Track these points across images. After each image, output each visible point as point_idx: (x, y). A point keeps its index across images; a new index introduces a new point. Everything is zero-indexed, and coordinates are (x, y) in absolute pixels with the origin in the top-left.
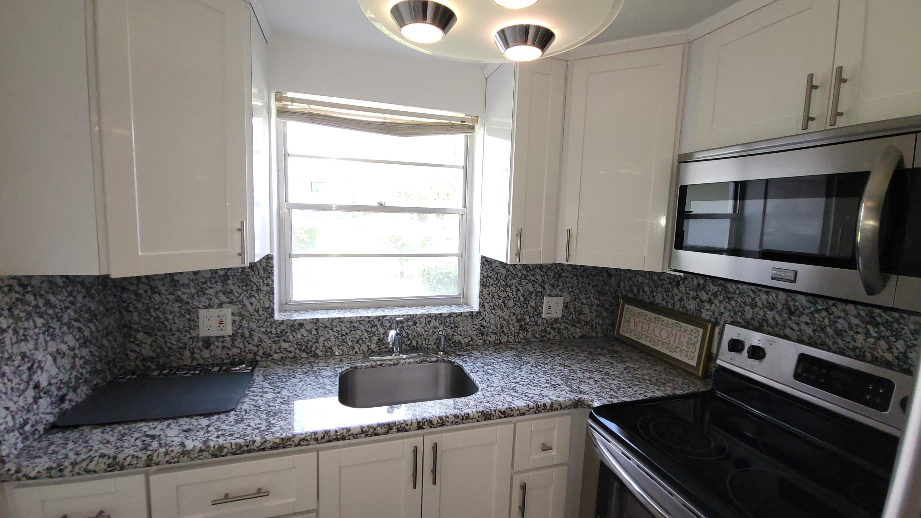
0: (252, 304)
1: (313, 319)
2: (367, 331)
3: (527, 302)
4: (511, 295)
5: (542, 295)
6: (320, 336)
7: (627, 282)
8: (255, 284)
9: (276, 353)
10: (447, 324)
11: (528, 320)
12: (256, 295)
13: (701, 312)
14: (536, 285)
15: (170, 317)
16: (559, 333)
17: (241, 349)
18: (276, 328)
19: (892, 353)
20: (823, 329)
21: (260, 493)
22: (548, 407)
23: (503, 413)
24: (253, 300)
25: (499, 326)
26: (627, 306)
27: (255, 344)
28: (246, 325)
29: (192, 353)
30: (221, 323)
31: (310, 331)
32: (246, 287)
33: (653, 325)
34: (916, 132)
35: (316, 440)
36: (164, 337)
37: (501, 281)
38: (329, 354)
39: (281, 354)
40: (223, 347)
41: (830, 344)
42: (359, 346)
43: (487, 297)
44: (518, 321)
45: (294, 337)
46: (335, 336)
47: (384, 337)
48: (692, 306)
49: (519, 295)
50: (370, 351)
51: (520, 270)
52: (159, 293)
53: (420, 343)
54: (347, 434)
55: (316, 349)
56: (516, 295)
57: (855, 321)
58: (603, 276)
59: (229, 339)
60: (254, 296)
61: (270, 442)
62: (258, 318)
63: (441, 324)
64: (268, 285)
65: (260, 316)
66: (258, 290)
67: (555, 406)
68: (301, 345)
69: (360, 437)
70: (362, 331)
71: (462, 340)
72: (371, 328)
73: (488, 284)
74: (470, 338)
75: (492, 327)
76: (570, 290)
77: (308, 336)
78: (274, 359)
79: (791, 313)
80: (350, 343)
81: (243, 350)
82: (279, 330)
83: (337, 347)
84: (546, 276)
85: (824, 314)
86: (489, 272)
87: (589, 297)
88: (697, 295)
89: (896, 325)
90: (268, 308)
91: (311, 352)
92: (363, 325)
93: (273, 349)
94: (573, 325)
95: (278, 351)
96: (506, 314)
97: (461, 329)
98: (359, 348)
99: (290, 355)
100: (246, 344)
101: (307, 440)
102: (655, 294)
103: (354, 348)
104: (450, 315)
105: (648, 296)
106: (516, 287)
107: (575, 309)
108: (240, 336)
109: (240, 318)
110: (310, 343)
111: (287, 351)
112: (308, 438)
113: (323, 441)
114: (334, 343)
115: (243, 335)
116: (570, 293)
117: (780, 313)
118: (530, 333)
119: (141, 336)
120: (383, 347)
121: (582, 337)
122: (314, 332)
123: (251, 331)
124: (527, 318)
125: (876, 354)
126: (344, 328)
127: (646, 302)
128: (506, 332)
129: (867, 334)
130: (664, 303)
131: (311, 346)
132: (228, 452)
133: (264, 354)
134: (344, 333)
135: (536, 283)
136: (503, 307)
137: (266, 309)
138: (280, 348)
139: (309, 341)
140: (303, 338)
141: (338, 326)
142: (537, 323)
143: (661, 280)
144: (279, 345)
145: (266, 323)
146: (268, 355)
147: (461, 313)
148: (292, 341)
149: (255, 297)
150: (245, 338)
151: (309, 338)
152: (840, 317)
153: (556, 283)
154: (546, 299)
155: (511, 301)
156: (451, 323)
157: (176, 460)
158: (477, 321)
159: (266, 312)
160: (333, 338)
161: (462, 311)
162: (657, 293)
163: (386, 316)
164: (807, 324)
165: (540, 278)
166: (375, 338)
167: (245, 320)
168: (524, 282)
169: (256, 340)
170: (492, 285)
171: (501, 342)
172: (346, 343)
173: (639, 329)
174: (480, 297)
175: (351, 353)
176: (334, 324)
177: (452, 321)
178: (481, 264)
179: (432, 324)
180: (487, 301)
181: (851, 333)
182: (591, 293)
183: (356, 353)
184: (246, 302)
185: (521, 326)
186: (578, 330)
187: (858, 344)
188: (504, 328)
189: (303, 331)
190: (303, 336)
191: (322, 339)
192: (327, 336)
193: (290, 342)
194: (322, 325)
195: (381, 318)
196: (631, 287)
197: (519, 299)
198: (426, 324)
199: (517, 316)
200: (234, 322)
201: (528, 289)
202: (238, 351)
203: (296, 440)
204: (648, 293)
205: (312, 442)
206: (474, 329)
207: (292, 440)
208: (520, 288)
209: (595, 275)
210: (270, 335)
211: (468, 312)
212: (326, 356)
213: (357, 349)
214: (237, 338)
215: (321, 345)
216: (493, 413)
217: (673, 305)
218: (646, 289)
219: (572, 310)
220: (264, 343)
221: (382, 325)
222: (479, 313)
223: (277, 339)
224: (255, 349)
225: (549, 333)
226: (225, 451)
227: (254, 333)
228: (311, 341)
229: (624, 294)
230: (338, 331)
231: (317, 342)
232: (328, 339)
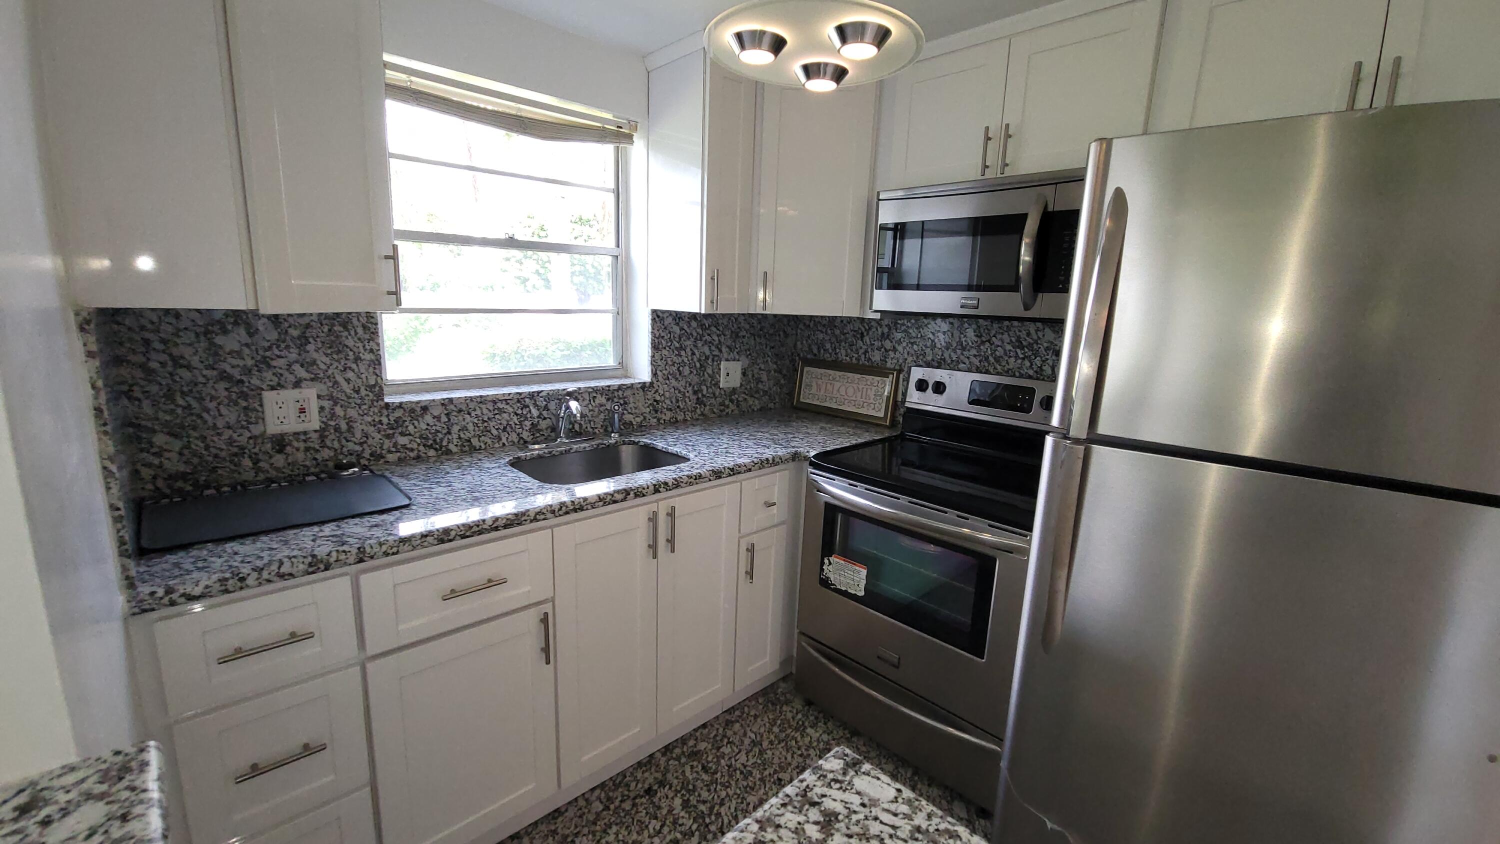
0: (348, 381)
1: (444, 400)
2: (517, 414)
3: (703, 369)
4: (686, 360)
5: (717, 359)
6: (452, 424)
7: (804, 342)
8: (351, 350)
9: (389, 452)
10: (616, 400)
11: (705, 392)
12: (354, 366)
13: (886, 362)
14: (713, 348)
15: (212, 405)
16: (738, 406)
17: (336, 450)
18: (388, 416)
19: (1033, 369)
20: (987, 359)
21: (491, 583)
22: (771, 462)
23: (732, 470)
24: (350, 375)
25: (674, 401)
26: (806, 369)
27: (357, 441)
28: (342, 414)
29: (256, 462)
30: (302, 411)
31: (438, 418)
32: (337, 354)
33: (837, 385)
35: (553, 512)
36: (203, 438)
37: (675, 342)
38: (467, 448)
39: (399, 454)
40: (307, 449)
41: (992, 371)
42: (507, 435)
43: (659, 363)
44: (695, 393)
45: (415, 427)
46: (474, 423)
47: (538, 422)
48: (876, 357)
49: (695, 359)
50: (522, 442)
51: (694, 328)
52: (189, 367)
53: (584, 426)
54: (585, 503)
55: (449, 442)
56: (692, 360)
57: (1009, 347)
58: (779, 335)
59: (315, 436)
60: (350, 368)
61: (502, 519)
62: (359, 401)
63: (608, 400)
64: (371, 351)
65: (362, 398)
66: (357, 359)
67: (777, 460)
68: (427, 439)
69: (598, 507)
70: (510, 414)
71: (633, 420)
72: (522, 409)
73: (661, 346)
74: (642, 418)
75: (668, 402)
76: (748, 353)
77: (435, 425)
78: (388, 462)
79: (964, 349)
80: (495, 432)
81: (339, 451)
82: (392, 419)
83: (477, 439)
84: (722, 336)
85: (987, 344)
86: (661, 331)
87: (767, 361)
88: (882, 345)
89: (1035, 346)
90: (374, 386)
91: (441, 447)
92: (511, 406)
93: (385, 447)
94: (752, 396)
95: (394, 450)
96: (680, 385)
97: (632, 405)
98: (507, 438)
99: (412, 455)
100: (344, 441)
101: (543, 514)
102: (838, 351)
103: (500, 439)
104: (620, 388)
105: (830, 354)
106: (691, 350)
107: (753, 376)
108: (332, 431)
109: (331, 403)
110: (440, 435)
111: (407, 449)
112: (545, 511)
113: (561, 513)
114: (473, 433)
115: (337, 429)
116: (747, 357)
117: (955, 351)
118: (708, 407)
119: (160, 439)
120: (538, 435)
121: (760, 410)
122: (444, 419)
123: (350, 421)
124: (704, 388)
125: (1022, 371)
126: (485, 411)
127: (829, 361)
128: (682, 407)
129: (1017, 357)
130: (848, 358)
131: (442, 440)
132: (456, 534)
133: (371, 455)
134: (486, 419)
135: (713, 344)
136: (678, 376)
137: (371, 388)
138: (395, 445)
139: (438, 431)
140: (429, 428)
141: (477, 408)
142: (714, 394)
143: (844, 334)
144: (394, 440)
145: (372, 409)
146: (377, 456)
147: (632, 384)
148: (412, 433)
149: (353, 371)
150: (341, 433)
151: (438, 428)
152: (998, 346)
153: (733, 344)
154: (723, 364)
155: (687, 368)
156: (620, 398)
157: (395, 550)
158: (650, 395)
159: (371, 391)
160: (471, 427)
161: (633, 382)
162: (840, 349)
163: (542, 391)
164: (975, 356)
165: (716, 338)
166: (528, 424)
167: (339, 405)
168: (700, 344)
169: (358, 435)
170: (665, 348)
171: (677, 421)
172: (489, 431)
173: (822, 392)
174: (652, 364)
175: (497, 445)
176: (472, 405)
177: (621, 396)
178: (652, 320)
179: (597, 401)
180: (660, 368)
181: (1006, 358)
182: (768, 356)
183: (504, 444)
184: (340, 379)
185: (698, 399)
186: (757, 402)
187: (1011, 367)
188: (680, 403)
189: (428, 418)
190: (428, 425)
191: (455, 429)
192: (463, 423)
193: (410, 435)
194: (455, 409)
195: (536, 395)
196: (810, 346)
197: (695, 366)
198: (590, 400)
199: (693, 387)
200: (322, 408)
201: (704, 353)
202: (332, 453)
203: (532, 515)
204: (830, 351)
205: (549, 515)
206: (647, 405)
207: (527, 514)
208: (696, 351)
209: (772, 335)
210: (380, 426)
211: (639, 383)
212: (462, 451)
213: (504, 440)
214: (327, 433)
215: (455, 436)
216: (723, 470)
217: (858, 359)
218: (828, 346)
219: (750, 376)
220: (370, 439)
221: (535, 405)
222: (652, 383)
223: (391, 432)
224: (358, 448)
225: (728, 407)
226: (453, 533)
227: (355, 425)
228: (441, 433)
229: (802, 355)
230: (477, 416)
231: (449, 433)
232: (464, 429)
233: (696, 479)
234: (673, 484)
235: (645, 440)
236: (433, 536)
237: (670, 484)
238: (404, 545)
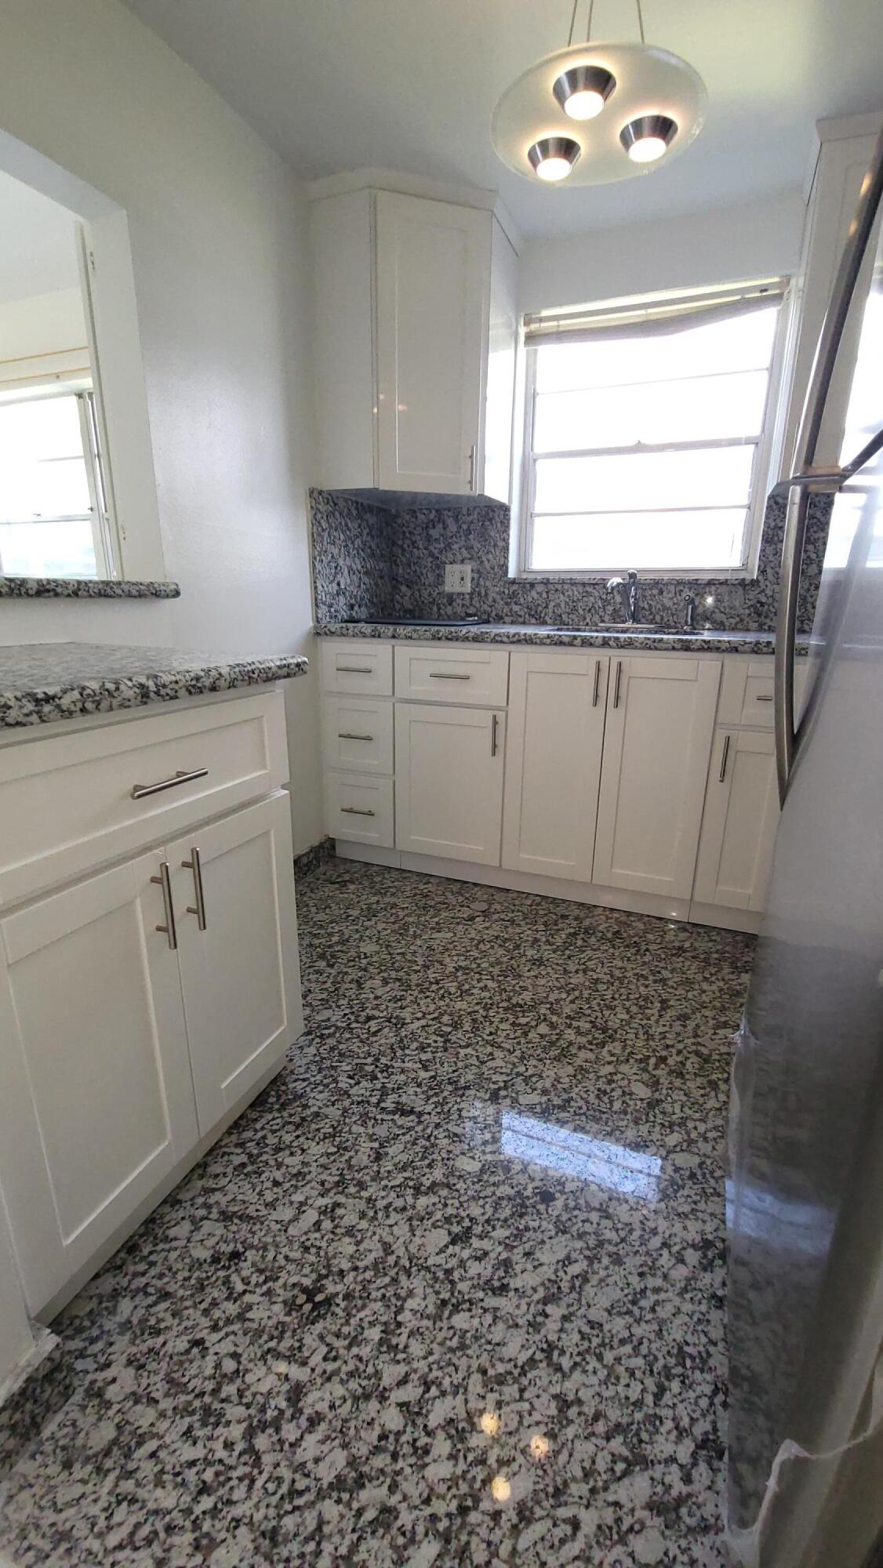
0: (489, 561)
8: (493, 538)
12: (493, 550)
15: (424, 571)
18: (509, 587)
24: (490, 556)
27: (489, 604)
28: (484, 583)
29: (439, 609)
30: (462, 579)
31: (540, 594)
36: (419, 591)
39: (512, 618)
40: (463, 605)
42: (591, 616)
43: (772, 558)
45: (525, 599)
46: (566, 602)
47: (620, 608)
52: (418, 548)
54: (535, 637)
55: (546, 615)
59: (467, 597)
60: (491, 551)
62: (494, 576)
63: (697, 595)
64: (504, 540)
65: (496, 573)
66: (495, 545)
68: (531, 609)
70: (596, 597)
71: (725, 620)
72: (606, 594)
73: (776, 539)
74: (738, 619)
75: (776, 605)
77: (538, 600)
78: (505, 623)
80: (581, 611)
81: (478, 609)
82: (511, 589)
83: (566, 615)
86: (779, 521)
90: (503, 565)
91: (540, 618)
92: (597, 591)
93: (505, 611)
95: (509, 614)
97: (726, 604)
98: (591, 619)
99: (520, 620)
100: (482, 603)
103: (585, 618)
104: (710, 582)
108: (477, 594)
109: (479, 575)
110: (540, 608)
111: (518, 615)
114: (564, 610)
115: (479, 594)
119: (404, 588)
122: (545, 595)
123: (487, 590)
126: (576, 593)
131: (541, 612)
133: (496, 615)
134: (575, 599)
137: (501, 565)
138: (511, 610)
139: (539, 605)
140: (534, 601)
141: (570, 590)
144: (510, 607)
145: (501, 581)
147: (727, 580)
149: (493, 554)
150: (482, 597)
151: (539, 602)
156: (711, 595)
159: (501, 568)
160: (563, 605)
161: (729, 578)
166: (610, 608)
167: (482, 577)
169: (490, 599)
172: (577, 610)
174: (760, 559)
175: (581, 623)
176: (565, 586)
177: (713, 592)
179: (684, 595)
180: (772, 565)
183: (587, 624)
184: (484, 559)
189: (534, 593)
190: (533, 599)
191: (552, 604)
192: (558, 601)
193: (521, 604)
194: (553, 588)
198: (675, 593)
200: (473, 579)
206: (746, 606)
210: (503, 594)
211: (737, 579)
212: (554, 624)
213: (588, 620)
214: (475, 595)
215: (551, 610)
220: (497, 603)
222: (756, 582)
223: (509, 601)
224: (489, 609)
227: (490, 593)
230: (569, 596)
231: (547, 607)
232: (558, 605)
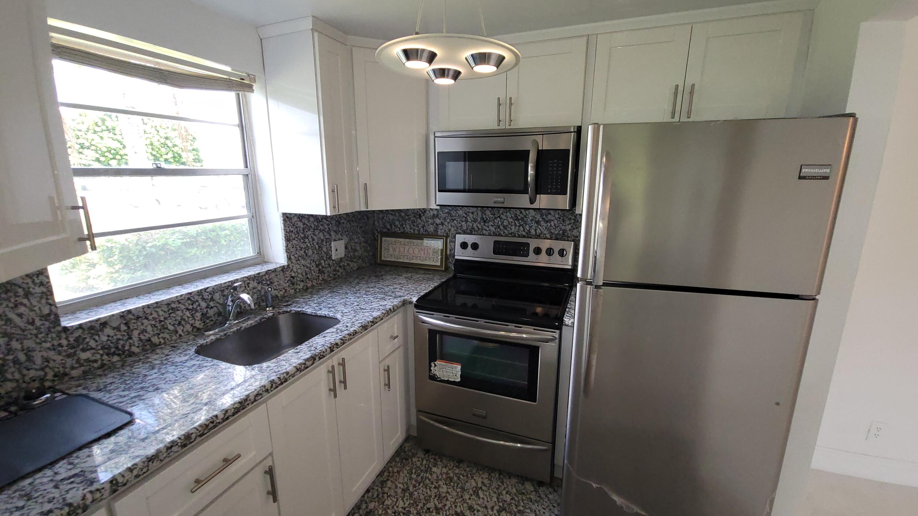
0: (20, 315)
1: (123, 312)
2: (188, 309)
3: (321, 249)
4: (309, 245)
5: (329, 241)
6: (133, 330)
7: (380, 221)
8: (20, 287)
9: (73, 368)
10: (264, 282)
11: (323, 264)
12: (25, 301)
13: (438, 231)
14: (326, 234)
16: (344, 269)
17: (17, 381)
18: (67, 338)
19: (525, 231)
20: (499, 227)
21: (227, 462)
22: (392, 310)
23: (372, 322)
24: (22, 309)
25: (304, 274)
26: (384, 239)
27: (36, 367)
28: (19, 347)
32: (6, 293)
33: (407, 247)
34: (543, 134)
35: (267, 391)
37: (300, 234)
38: (148, 347)
39: (82, 368)
41: (502, 234)
42: (182, 328)
43: (292, 250)
44: (317, 266)
45: (96, 341)
46: (151, 325)
47: (207, 311)
48: (431, 229)
49: (315, 244)
50: (195, 330)
51: (312, 222)
53: (243, 307)
54: (288, 376)
55: (130, 346)
56: (313, 244)
57: (511, 220)
58: (364, 219)
60: (22, 304)
61: (231, 410)
62: (35, 332)
63: (259, 283)
64: (41, 284)
65: (37, 328)
66: (27, 294)
67: (395, 308)
68: (109, 348)
69: (297, 375)
70: (182, 310)
72: (192, 304)
73: (291, 238)
74: (284, 291)
75: (300, 276)
76: (347, 233)
77: (116, 335)
78: (73, 378)
79: (485, 222)
80: (171, 328)
81: (21, 381)
82: (71, 340)
83: (156, 337)
84: (330, 225)
85: (498, 219)
86: (290, 227)
87: (359, 237)
88: (434, 221)
89: (525, 219)
90: (49, 315)
91: (124, 352)
92: (183, 304)
93: (68, 365)
94: (352, 261)
95: (77, 365)
96: (307, 262)
97: (276, 284)
98: (183, 330)
99: (96, 365)
100: (25, 372)
101: (260, 394)
102: (404, 226)
103: (177, 332)
104: (267, 272)
105: (399, 228)
106: (312, 237)
107: (351, 248)
108: (11, 365)
109: (6, 339)
110: (121, 342)
111: (90, 361)
112: (261, 392)
113: (272, 389)
114: (152, 333)
115: (16, 362)
116: (347, 236)
117: (480, 223)
118: (326, 274)
120: (208, 321)
121: (358, 269)
122: (124, 327)
123: (28, 352)
124: (323, 261)
125: (519, 233)
126: (161, 313)
127: (398, 233)
128: (310, 277)
129: (515, 225)
130: (412, 230)
131: (123, 346)
132: (196, 436)
133: (55, 376)
134: (162, 319)
135: (325, 231)
136: (305, 257)
137: (45, 317)
138: (78, 361)
139: (119, 339)
140: (110, 339)
141: (153, 312)
142: (329, 265)
143: (408, 216)
144: (76, 358)
145: (50, 336)
146: (60, 376)
147: (275, 269)
148: (94, 346)
149: (25, 305)
150: (21, 364)
151: (119, 337)
152: (505, 220)
153: (338, 229)
154: (333, 244)
155: (310, 250)
156: (267, 280)
157: (145, 470)
158: (288, 273)
159: (46, 320)
160: (149, 329)
161: (275, 267)
162: (406, 225)
163: (208, 288)
164: (492, 226)
165: (326, 227)
166: (198, 315)
167: (14, 340)
168: (317, 232)
169: (39, 361)
170: (294, 239)
171: (307, 288)
172: (167, 328)
173: (397, 253)
174: (286, 252)
175: (174, 338)
176: (148, 311)
177: (268, 279)
178: (283, 220)
179: (251, 286)
180: (293, 254)
181: (510, 226)
182: (359, 233)
183: (180, 335)
185: (319, 270)
186: (355, 265)
187: (513, 231)
188: (308, 275)
189: (108, 330)
190: (108, 336)
191: (135, 333)
192: (142, 327)
193: (92, 349)
194: (133, 317)
195: (203, 291)
196: (384, 224)
197: (315, 248)
198: (245, 287)
199: (316, 262)
201: (320, 238)
202: (14, 385)
203: (252, 398)
204: (399, 226)
205: (265, 393)
206: (286, 281)
207: (248, 399)
208: (315, 238)
209: (360, 219)
210: (60, 348)
211: (280, 267)
212: (144, 350)
213: (180, 332)
214: (6, 368)
215: (136, 340)
216: (368, 324)
217: (419, 231)
218: (397, 223)
219: (350, 249)
220: (52, 362)
221: (203, 299)
222: (288, 265)
223: (72, 351)
224: (42, 373)
225: (338, 271)
226: (193, 436)
227: (33, 354)
228: (122, 340)
229: (379, 230)
230: (154, 319)
231: (130, 338)
232: (144, 331)
233: (354, 335)
234: (341, 343)
235: (294, 309)
236: (177, 445)
237: (339, 344)
238: (153, 462)
